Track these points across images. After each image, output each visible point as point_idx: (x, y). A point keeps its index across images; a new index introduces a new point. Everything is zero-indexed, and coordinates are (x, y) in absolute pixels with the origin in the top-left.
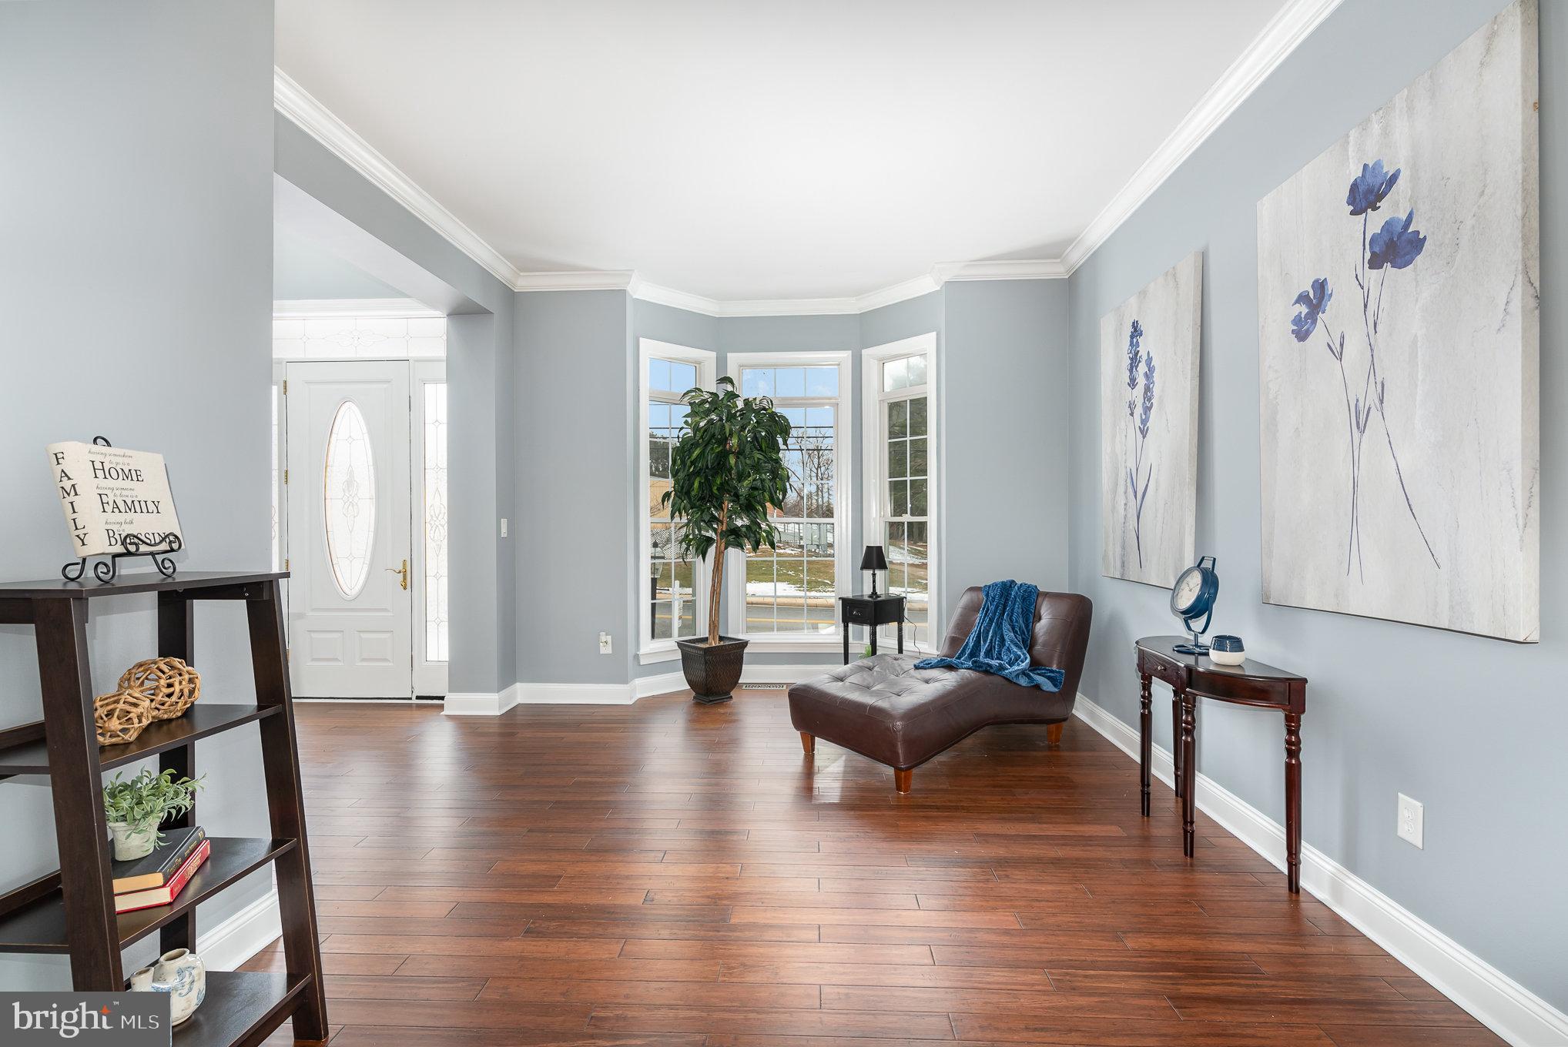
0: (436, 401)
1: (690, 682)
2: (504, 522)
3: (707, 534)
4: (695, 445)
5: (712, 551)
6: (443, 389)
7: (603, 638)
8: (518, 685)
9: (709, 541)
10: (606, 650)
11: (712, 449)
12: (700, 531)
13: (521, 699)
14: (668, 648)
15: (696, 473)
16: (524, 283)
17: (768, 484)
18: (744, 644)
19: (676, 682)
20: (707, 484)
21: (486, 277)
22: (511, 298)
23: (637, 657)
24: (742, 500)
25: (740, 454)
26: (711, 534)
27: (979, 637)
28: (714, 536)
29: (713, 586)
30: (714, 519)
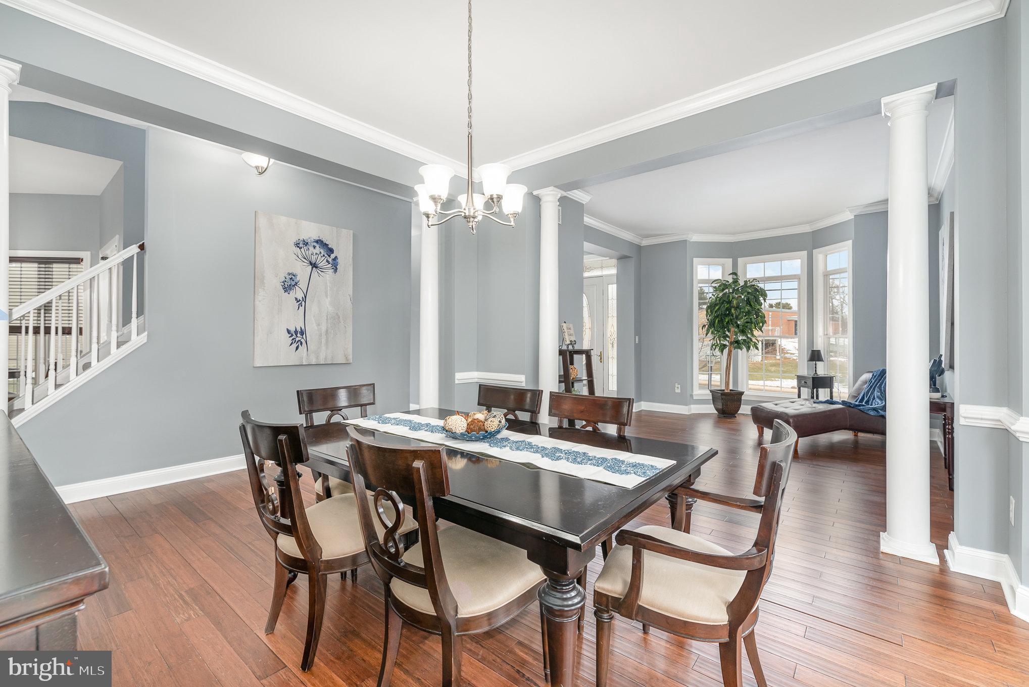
0: (613, 290)
1: (717, 409)
2: (637, 337)
3: (724, 343)
4: (716, 305)
5: (726, 351)
6: (615, 286)
7: (677, 386)
8: (642, 402)
9: (725, 346)
10: (678, 391)
11: (724, 306)
12: (720, 341)
13: (643, 408)
14: (707, 394)
15: (717, 316)
16: (645, 243)
17: (753, 320)
18: (742, 393)
19: (711, 409)
20: (721, 321)
21: (631, 244)
22: (639, 248)
23: (692, 396)
24: (741, 327)
25: (737, 307)
26: (726, 343)
27: (864, 395)
28: (727, 344)
29: (727, 366)
30: (727, 336)
